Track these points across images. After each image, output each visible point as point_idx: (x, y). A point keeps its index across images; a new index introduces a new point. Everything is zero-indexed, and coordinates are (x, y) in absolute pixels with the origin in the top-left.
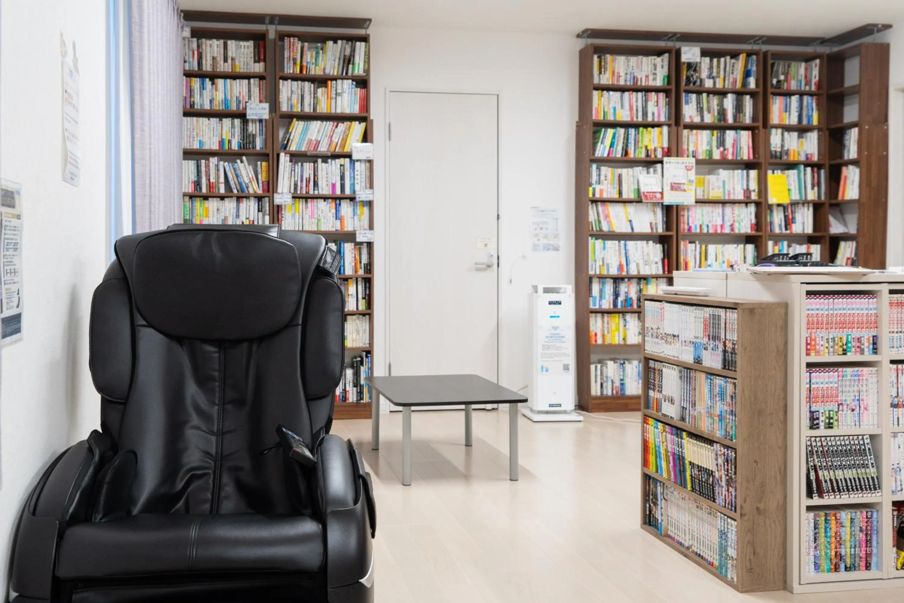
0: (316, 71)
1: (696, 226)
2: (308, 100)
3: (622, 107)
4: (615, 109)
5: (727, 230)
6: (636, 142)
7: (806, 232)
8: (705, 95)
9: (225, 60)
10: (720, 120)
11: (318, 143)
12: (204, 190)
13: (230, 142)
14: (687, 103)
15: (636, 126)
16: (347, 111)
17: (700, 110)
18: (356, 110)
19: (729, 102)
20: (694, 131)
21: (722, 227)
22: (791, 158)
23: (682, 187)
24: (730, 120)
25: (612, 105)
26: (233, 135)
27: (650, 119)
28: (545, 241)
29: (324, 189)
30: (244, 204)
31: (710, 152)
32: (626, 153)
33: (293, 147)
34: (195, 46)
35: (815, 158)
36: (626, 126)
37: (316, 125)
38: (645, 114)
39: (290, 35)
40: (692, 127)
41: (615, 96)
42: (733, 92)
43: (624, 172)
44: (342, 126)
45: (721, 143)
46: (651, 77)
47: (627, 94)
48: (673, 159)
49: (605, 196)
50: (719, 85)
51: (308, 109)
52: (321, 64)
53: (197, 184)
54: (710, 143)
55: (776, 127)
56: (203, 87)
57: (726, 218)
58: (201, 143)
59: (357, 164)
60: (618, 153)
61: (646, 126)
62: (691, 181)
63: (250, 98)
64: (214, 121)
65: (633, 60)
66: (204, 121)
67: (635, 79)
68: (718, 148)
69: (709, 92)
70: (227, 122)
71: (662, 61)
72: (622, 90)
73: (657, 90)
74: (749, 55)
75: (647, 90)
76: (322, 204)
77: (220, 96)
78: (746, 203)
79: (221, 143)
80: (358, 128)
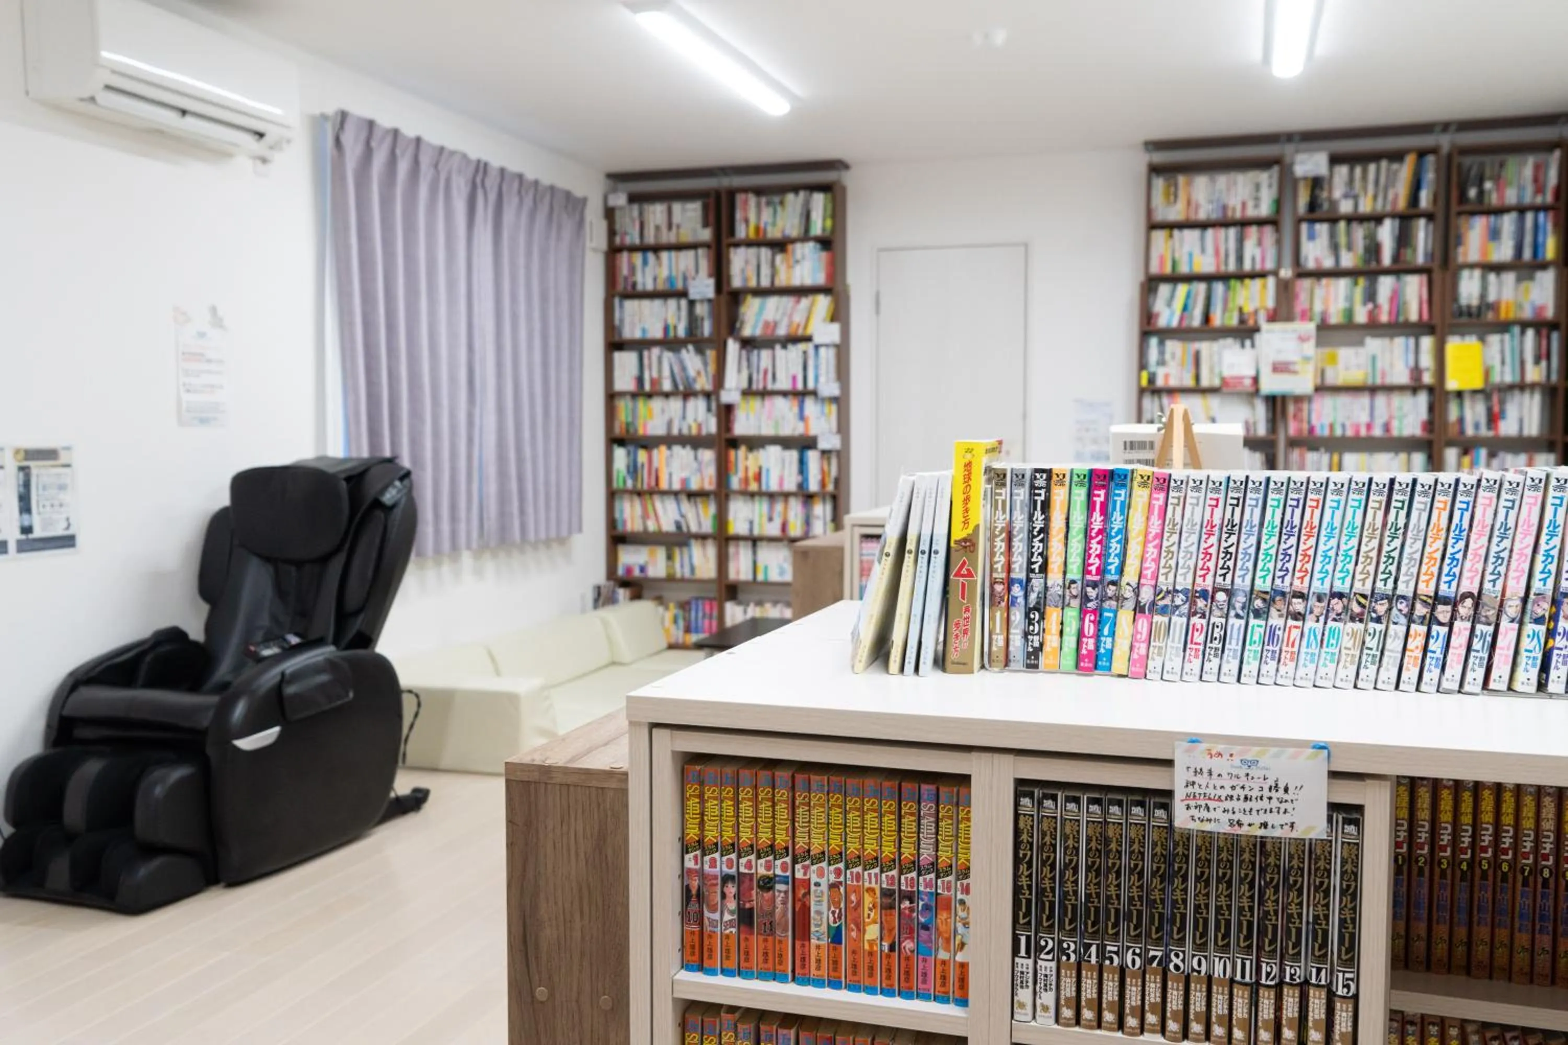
0: (774, 233)
1: (1322, 426)
2: (765, 271)
3: (1203, 250)
4: (1191, 255)
5: (1378, 432)
6: (1226, 302)
7: (1526, 433)
8: (1342, 225)
9: (670, 226)
10: (1367, 261)
11: (776, 324)
12: (647, 387)
13: (675, 328)
14: (1312, 237)
15: (1225, 278)
16: (808, 281)
17: (1335, 248)
18: (820, 279)
19: (1386, 233)
20: (1324, 281)
21: (1369, 426)
22: (1503, 316)
23: (1292, 367)
24: (1387, 259)
25: (1186, 249)
26: (679, 319)
27: (1247, 266)
28: (1094, 448)
29: (783, 384)
30: (691, 403)
31: (1349, 313)
32: (1207, 318)
33: (747, 332)
34: (636, 213)
35: (1550, 313)
36: (1208, 279)
37: (773, 302)
38: (1240, 259)
39: (745, 190)
40: (1319, 274)
41: (1191, 235)
42: (1393, 216)
43: (1205, 347)
44: (805, 302)
45: (1371, 296)
46: (1250, 204)
47: (1210, 232)
48: (1278, 326)
49: (1173, 383)
50: (1366, 206)
51: (765, 282)
52: (780, 223)
53: (640, 380)
54: (1350, 299)
55: (1472, 266)
56: (645, 262)
57: (1377, 413)
58: (644, 331)
59: (822, 351)
60: (1196, 320)
61: (1241, 276)
62: (1307, 359)
63: (697, 271)
64: (658, 303)
65: (1222, 180)
66: (646, 304)
67: (1225, 208)
68: (1365, 303)
69: (1350, 219)
70: (672, 303)
71: (1270, 177)
72: (1203, 226)
73: (1260, 223)
74: (1422, 154)
75: (1244, 224)
76: (780, 402)
77: (664, 273)
78: (1414, 388)
79: (666, 329)
80: (823, 303)
